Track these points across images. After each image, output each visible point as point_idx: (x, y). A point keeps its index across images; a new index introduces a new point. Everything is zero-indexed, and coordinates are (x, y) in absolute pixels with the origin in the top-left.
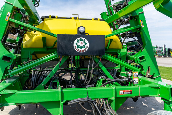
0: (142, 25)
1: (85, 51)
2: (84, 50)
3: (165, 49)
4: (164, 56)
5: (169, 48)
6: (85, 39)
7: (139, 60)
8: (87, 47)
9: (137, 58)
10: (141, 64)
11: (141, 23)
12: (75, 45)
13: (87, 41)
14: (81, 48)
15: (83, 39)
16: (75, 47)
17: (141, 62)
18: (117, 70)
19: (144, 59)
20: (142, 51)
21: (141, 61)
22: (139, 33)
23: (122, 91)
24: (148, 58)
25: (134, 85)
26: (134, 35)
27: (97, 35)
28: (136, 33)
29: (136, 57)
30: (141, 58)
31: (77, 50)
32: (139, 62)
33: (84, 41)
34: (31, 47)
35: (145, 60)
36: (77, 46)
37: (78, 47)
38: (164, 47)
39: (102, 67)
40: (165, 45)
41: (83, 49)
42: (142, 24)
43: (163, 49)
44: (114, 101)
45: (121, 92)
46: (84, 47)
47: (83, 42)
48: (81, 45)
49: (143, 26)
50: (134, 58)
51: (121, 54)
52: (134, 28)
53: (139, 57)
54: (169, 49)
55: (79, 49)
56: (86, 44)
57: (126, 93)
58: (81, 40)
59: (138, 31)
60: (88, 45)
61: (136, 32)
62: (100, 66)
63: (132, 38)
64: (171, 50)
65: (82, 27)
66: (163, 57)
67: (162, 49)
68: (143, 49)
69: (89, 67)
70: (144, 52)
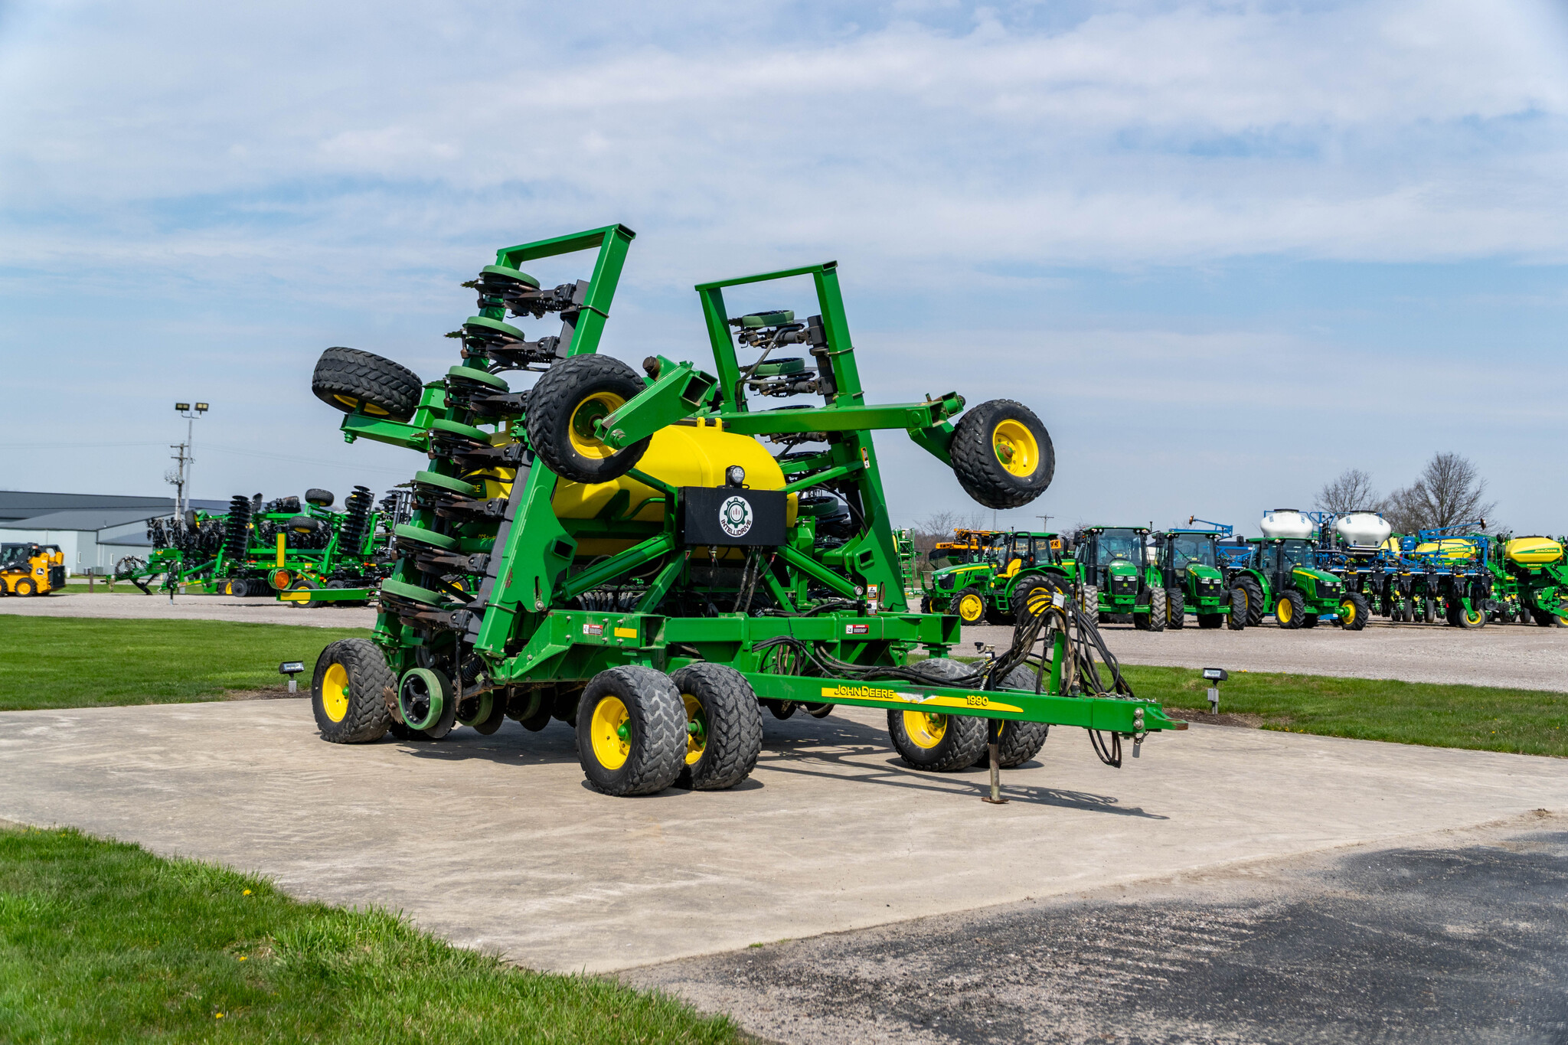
0: (865, 462)
1: (745, 532)
2: (743, 530)
6: (746, 501)
7: (858, 563)
8: (748, 522)
9: (852, 559)
10: (862, 573)
11: (864, 454)
12: (722, 517)
13: (748, 507)
14: (736, 526)
15: (741, 499)
16: (723, 521)
17: (862, 568)
19: (870, 561)
20: (862, 539)
21: (863, 565)
22: (856, 483)
23: (851, 627)
24: (879, 558)
25: (868, 616)
27: (770, 492)
29: (848, 554)
30: (865, 557)
31: (725, 530)
32: (858, 570)
33: (742, 505)
34: (568, 516)
35: (872, 564)
36: (726, 520)
37: (730, 521)
39: (772, 579)
41: (741, 527)
42: (866, 459)
44: (839, 645)
45: (849, 628)
46: (743, 522)
47: (739, 508)
48: (736, 517)
49: (867, 464)
50: (842, 559)
52: (846, 471)
53: (857, 554)
55: (731, 526)
56: (746, 513)
57: (858, 630)
58: (736, 502)
59: (856, 477)
60: (750, 517)
61: (845, 482)
62: (768, 577)
65: (738, 469)
68: (866, 532)
69: (744, 579)
70: (869, 541)
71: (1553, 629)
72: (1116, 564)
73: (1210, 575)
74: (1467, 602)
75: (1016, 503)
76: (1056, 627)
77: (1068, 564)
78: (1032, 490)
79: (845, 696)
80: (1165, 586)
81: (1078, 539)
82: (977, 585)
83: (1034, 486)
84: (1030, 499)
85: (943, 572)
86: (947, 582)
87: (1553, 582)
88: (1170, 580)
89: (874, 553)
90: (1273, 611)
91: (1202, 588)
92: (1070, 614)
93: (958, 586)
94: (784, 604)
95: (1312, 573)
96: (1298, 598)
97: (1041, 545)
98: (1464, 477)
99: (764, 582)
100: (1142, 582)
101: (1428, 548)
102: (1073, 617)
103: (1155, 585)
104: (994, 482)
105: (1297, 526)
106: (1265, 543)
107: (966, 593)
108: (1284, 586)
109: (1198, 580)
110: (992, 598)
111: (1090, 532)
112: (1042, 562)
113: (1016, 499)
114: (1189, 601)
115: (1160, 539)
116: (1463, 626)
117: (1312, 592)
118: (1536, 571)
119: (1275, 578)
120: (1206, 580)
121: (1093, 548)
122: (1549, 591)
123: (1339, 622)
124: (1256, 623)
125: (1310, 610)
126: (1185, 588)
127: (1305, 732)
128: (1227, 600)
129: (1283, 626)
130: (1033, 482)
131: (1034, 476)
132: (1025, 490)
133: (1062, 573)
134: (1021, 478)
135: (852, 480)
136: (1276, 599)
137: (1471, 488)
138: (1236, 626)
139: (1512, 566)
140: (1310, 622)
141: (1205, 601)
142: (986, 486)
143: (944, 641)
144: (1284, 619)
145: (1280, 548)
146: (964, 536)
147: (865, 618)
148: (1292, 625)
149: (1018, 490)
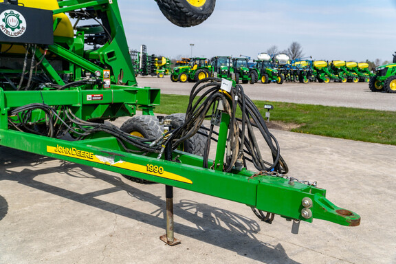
0: (110, 0)
1: (20, 35)
2: (18, 33)
3: (145, 56)
4: (143, 75)
5: (153, 55)
6: (20, 14)
7: (106, 58)
8: (23, 28)
9: (103, 55)
10: (109, 64)
13: (22, 18)
14: (13, 29)
15: (16, 12)
16: (2, 26)
17: (109, 61)
18: (68, 76)
19: (114, 57)
20: (110, 44)
21: (109, 59)
22: (105, 13)
23: (91, 96)
25: (104, 89)
26: (95, 14)
27: (40, 10)
28: (99, 12)
29: (101, 53)
30: (111, 55)
31: (5, 33)
32: (106, 62)
33: (17, 16)
35: (115, 59)
36: (4, 25)
37: (7, 26)
38: (141, 52)
39: (47, 65)
40: (144, 48)
41: (17, 30)
43: (141, 55)
44: (81, 109)
45: (89, 97)
46: (18, 27)
47: (15, 18)
48: (13, 24)
49: (111, 2)
50: (97, 55)
51: (74, 47)
52: (97, 4)
53: (106, 53)
54: (153, 57)
55: (9, 29)
57: (96, 98)
58: (12, 14)
59: (104, 8)
60: (24, 24)
61: (100, 10)
62: (44, 64)
63: (92, 19)
64: (157, 59)
66: (139, 75)
67: (137, 57)
68: (111, 41)
69: (25, 65)
70: (113, 46)
71: (323, 83)
72: (222, 67)
73: (246, 70)
74: (305, 77)
75: (193, 23)
76: (223, 109)
77: (209, 66)
78: (203, 15)
79: (61, 154)
80: (234, 72)
81: (212, 60)
82: (185, 72)
83: (204, 12)
84: (201, 21)
85: (176, 68)
86: (177, 71)
87: (324, 72)
88: (236, 71)
89: (116, 53)
90: (260, 79)
91: (244, 73)
92: (236, 98)
93: (180, 72)
94: (57, 81)
95: (270, 69)
96: (267, 76)
97: (202, 61)
98: (298, 47)
99: (41, 67)
100: (229, 71)
101: (297, 63)
102: (239, 101)
103: (232, 72)
104: (180, 8)
105: (267, 57)
106: (259, 62)
107: (182, 74)
108: (264, 73)
109: (243, 71)
110: (189, 75)
111: (216, 58)
112: (203, 66)
113: (193, 20)
114: (240, 77)
115: (234, 60)
116: (303, 82)
117: (270, 74)
118: (320, 69)
119: (261, 71)
120: (245, 71)
121: (216, 62)
122: (323, 74)
123: (277, 82)
124: (256, 82)
125: (270, 79)
126: (239, 73)
127: (309, 133)
128: (250, 76)
129: (262, 83)
130: (203, 10)
131: (204, 7)
132: (199, 14)
133: (208, 69)
134: (196, 8)
135: (102, 11)
136: (261, 76)
137: (300, 50)
138: (252, 83)
139: (315, 68)
140: (269, 82)
141: (245, 77)
142: (175, 11)
143: (152, 102)
144: (263, 81)
145: (263, 63)
146: (184, 60)
147: (102, 90)
148: (265, 83)
149: (194, 14)
